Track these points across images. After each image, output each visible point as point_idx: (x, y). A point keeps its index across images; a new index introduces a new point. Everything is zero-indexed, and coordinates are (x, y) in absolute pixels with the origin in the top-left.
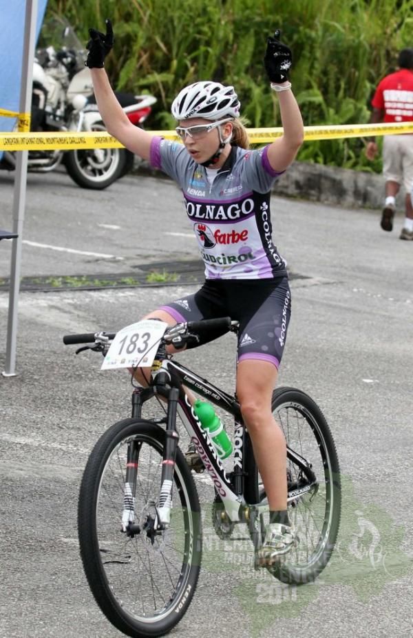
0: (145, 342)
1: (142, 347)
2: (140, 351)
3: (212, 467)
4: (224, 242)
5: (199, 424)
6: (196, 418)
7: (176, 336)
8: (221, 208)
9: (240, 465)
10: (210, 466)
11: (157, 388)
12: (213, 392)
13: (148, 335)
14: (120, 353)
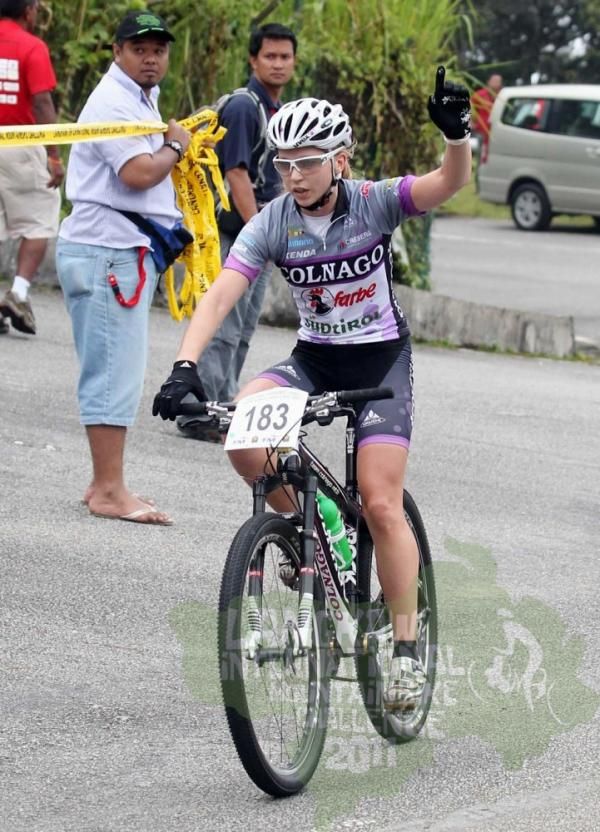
0: (283, 416)
1: (280, 422)
2: (276, 426)
3: (332, 581)
4: (346, 304)
5: (324, 525)
6: (321, 516)
7: (323, 409)
8: (345, 264)
9: (354, 581)
10: (329, 580)
11: (288, 476)
12: (334, 484)
13: (286, 407)
14: (248, 429)
